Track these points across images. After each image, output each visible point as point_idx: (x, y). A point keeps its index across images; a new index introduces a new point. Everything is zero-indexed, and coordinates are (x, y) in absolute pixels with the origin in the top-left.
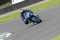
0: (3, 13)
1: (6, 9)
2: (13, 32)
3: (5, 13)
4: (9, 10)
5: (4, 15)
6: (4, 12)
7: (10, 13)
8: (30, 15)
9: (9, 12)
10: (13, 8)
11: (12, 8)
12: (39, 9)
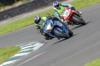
0: (29, 11)
1: (34, 4)
3: (32, 10)
4: (39, 4)
5: (31, 14)
6: (32, 8)
7: (42, 10)
9: (39, 8)
10: (46, 2)
11: (44, 2)
12: (90, 3)
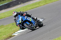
2: (45, 18)
8: (22, 20)
